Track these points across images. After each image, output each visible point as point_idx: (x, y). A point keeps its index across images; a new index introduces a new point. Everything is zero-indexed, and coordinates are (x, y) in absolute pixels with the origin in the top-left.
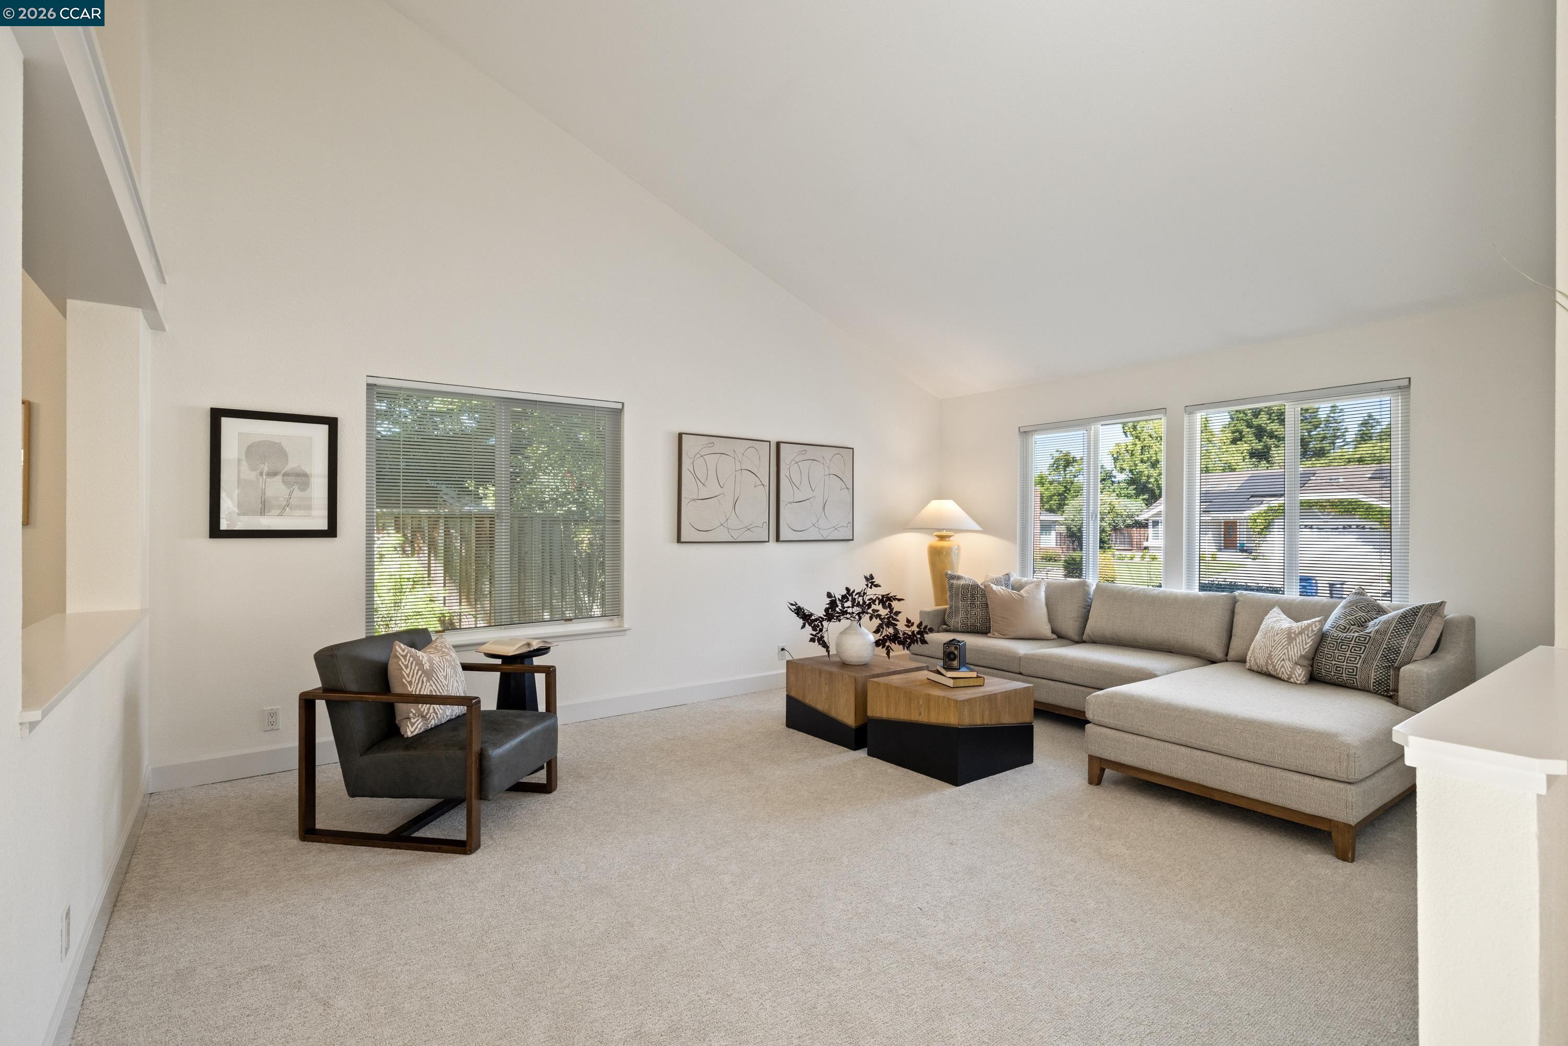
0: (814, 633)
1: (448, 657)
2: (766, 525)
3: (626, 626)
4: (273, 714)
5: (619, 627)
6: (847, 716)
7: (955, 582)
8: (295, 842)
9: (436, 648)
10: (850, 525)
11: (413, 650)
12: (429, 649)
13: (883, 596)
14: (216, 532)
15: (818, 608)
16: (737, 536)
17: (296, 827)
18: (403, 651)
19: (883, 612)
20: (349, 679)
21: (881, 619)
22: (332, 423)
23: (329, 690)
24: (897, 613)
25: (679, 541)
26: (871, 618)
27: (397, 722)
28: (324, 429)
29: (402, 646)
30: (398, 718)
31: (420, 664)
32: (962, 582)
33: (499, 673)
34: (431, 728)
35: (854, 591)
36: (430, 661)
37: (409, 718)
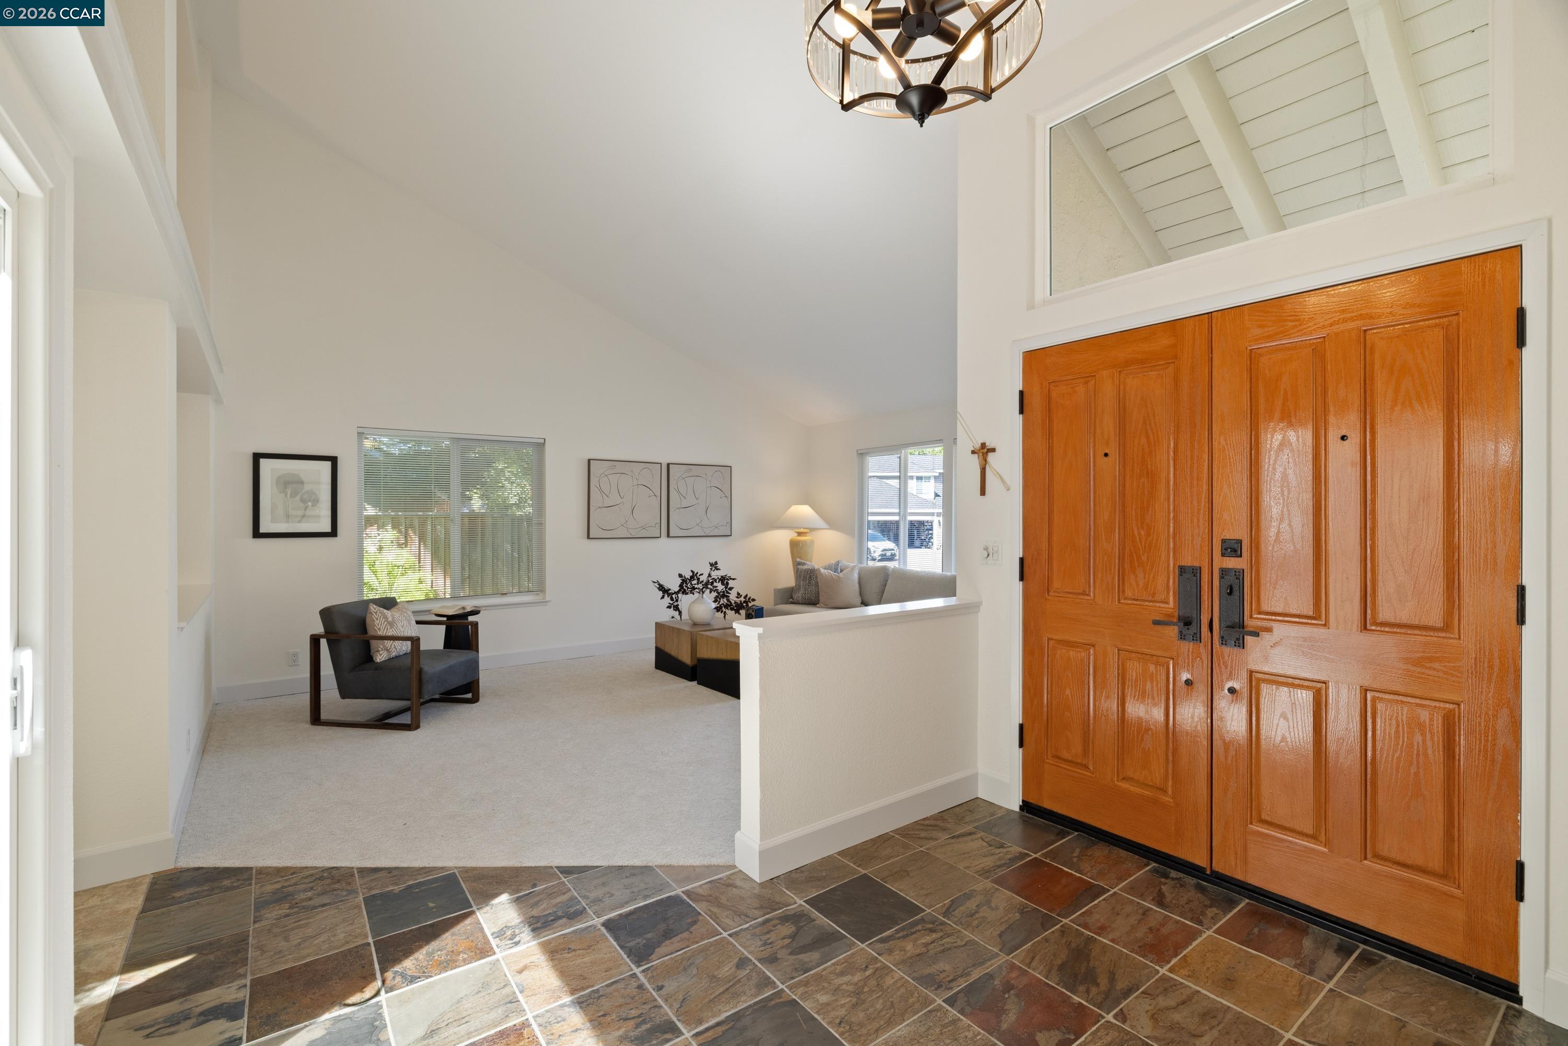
0: (671, 602)
1: (405, 614)
2: (658, 526)
3: (547, 599)
4: (295, 655)
5: (543, 599)
6: (687, 659)
7: (800, 567)
8: (308, 726)
9: (398, 609)
10: (729, 525)
11: (382, 609)
12: (393, 609)
13: (722, 577)
14: (257, 534)
15: (673, 584)
16: (634, 534)
17: (309, 719)
18: (375, 609)
19: (720, 587)
20: (341, 627)
21: (718, 593)
22: (334, 460)
23: (331, 634)
24: (731, 589)
25: (588, 537)
26: (711, 592)
27: (371, 654)
28: (328, 464)
29: (374, 606)
30: (372, 652)
31: (386, 617)
32: (805, 567)
33: (445, 626)
34: (393, 658)
35: (697, 573)
36: (393, 616)
37: (378, 651)
